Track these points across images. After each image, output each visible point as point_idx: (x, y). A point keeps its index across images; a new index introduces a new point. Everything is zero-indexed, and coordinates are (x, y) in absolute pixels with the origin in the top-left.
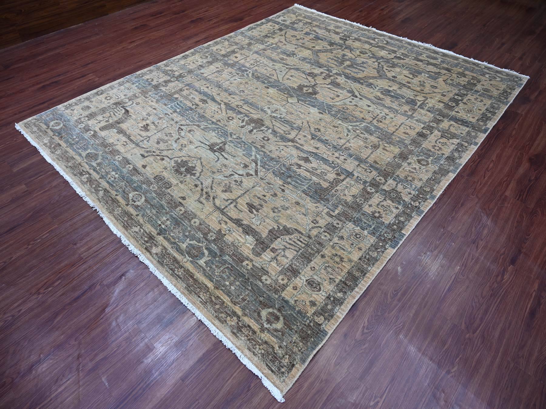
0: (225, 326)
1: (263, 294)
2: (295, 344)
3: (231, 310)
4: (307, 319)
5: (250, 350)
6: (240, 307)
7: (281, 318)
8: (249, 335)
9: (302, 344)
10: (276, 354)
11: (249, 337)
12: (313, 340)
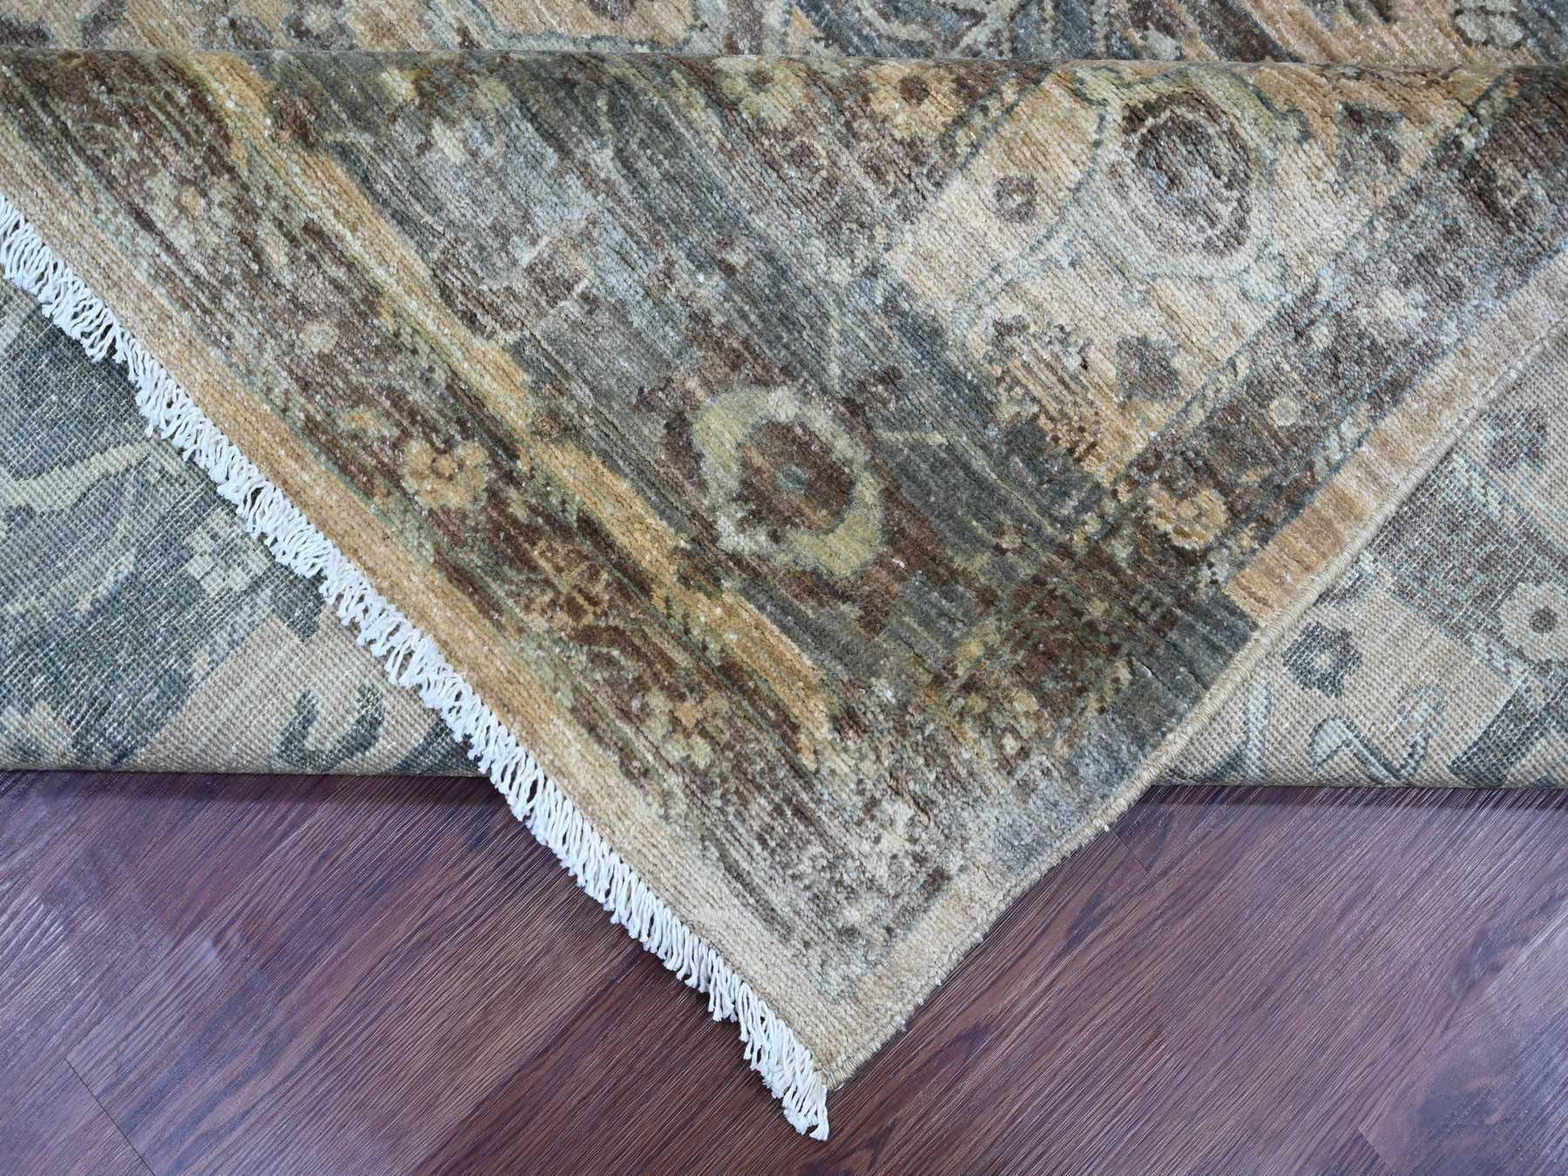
0: (384, 514)
1: (726, 244)
2: (978, 703)
3: (440, 376)
4: (1083, 507)
5: (592, 729)
6: (516, 350)
7: (868, 490)
8: (594, 602)
9: (1033, 704)
10: (808, 786)
11: (589, 619)
12: (1124, 674)
